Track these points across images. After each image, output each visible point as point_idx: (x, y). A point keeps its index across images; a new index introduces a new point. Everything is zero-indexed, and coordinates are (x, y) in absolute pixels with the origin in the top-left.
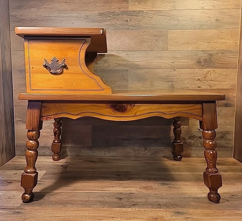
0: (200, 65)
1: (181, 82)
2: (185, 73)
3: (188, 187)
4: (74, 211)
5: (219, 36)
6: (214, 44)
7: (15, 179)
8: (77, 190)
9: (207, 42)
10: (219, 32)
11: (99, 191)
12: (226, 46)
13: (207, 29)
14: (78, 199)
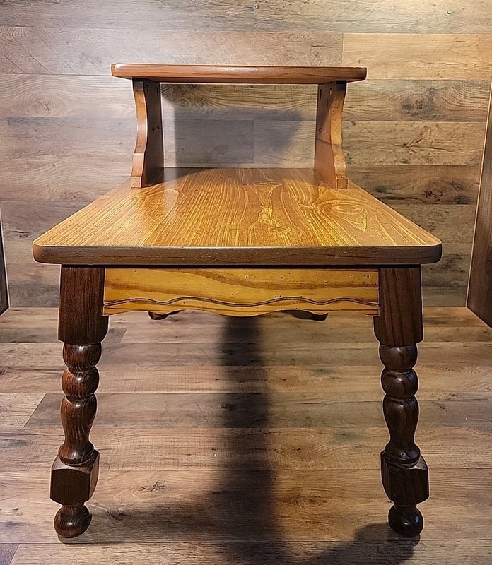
0: (408, 113)
1: (368, 150)
2: (377, 131)
3: (369, 377)
4: (137, 436)
5: (453, 50)
6: (441, 66)
7: (12, 364)
8: (142, 389)
9: (426, 62)
10: (452, 39)
11: (189, 389)
12: (467, 71)
13: (428, 33)
14: (146, 408)
